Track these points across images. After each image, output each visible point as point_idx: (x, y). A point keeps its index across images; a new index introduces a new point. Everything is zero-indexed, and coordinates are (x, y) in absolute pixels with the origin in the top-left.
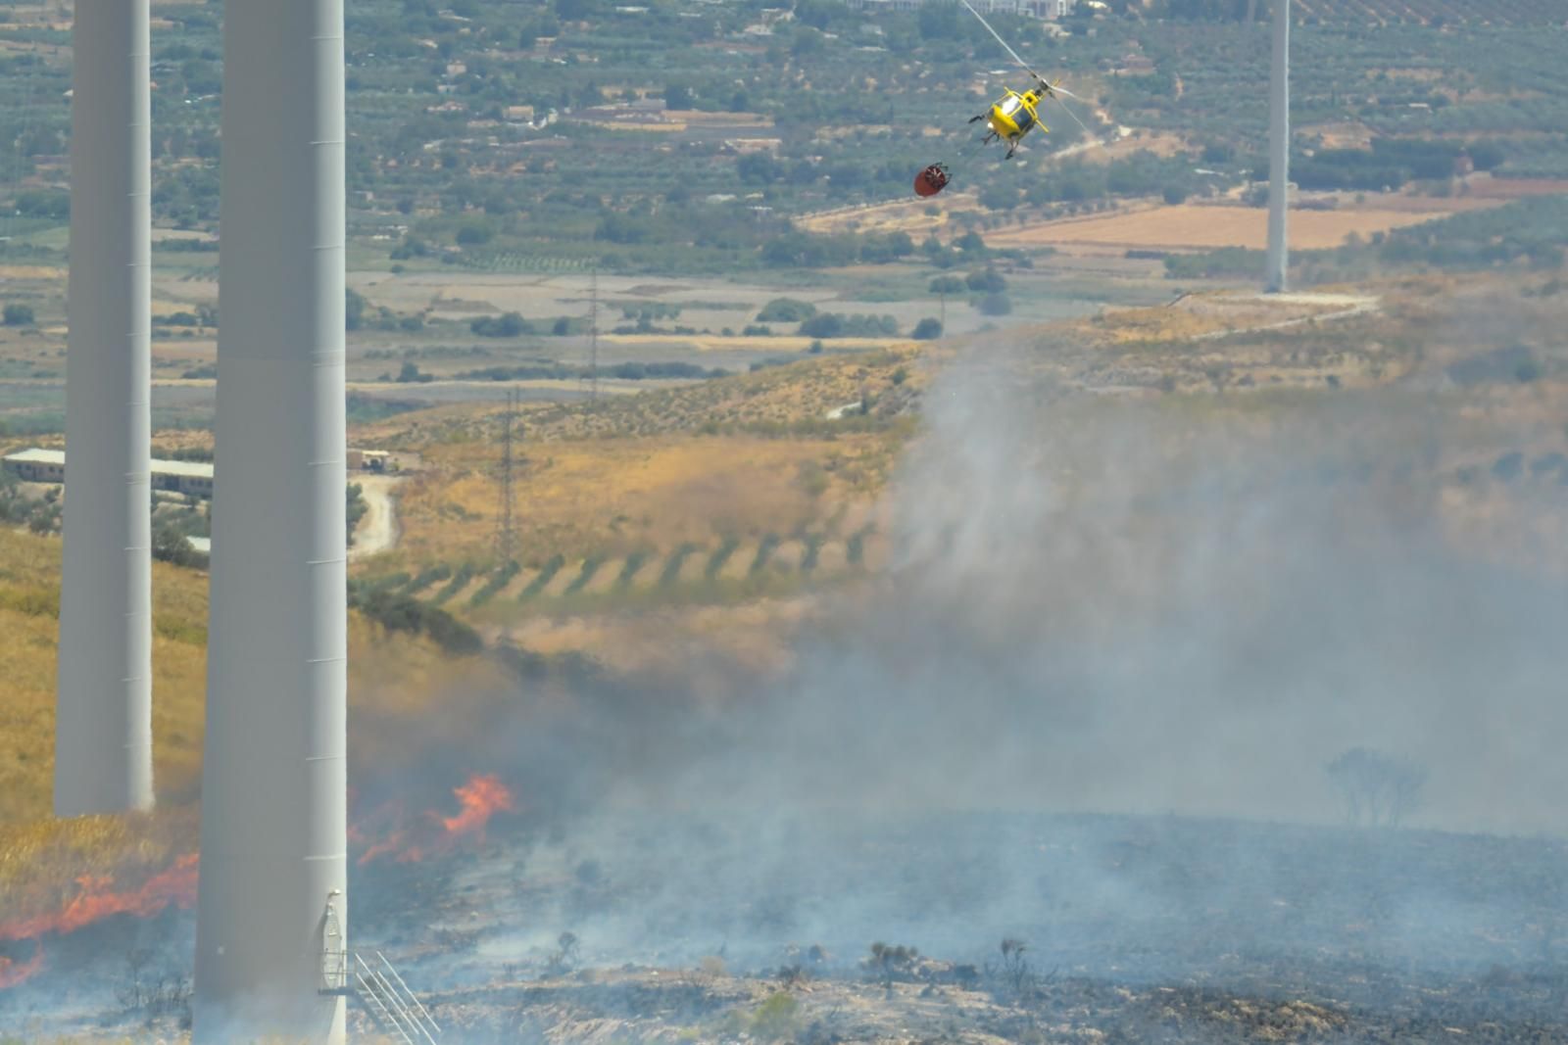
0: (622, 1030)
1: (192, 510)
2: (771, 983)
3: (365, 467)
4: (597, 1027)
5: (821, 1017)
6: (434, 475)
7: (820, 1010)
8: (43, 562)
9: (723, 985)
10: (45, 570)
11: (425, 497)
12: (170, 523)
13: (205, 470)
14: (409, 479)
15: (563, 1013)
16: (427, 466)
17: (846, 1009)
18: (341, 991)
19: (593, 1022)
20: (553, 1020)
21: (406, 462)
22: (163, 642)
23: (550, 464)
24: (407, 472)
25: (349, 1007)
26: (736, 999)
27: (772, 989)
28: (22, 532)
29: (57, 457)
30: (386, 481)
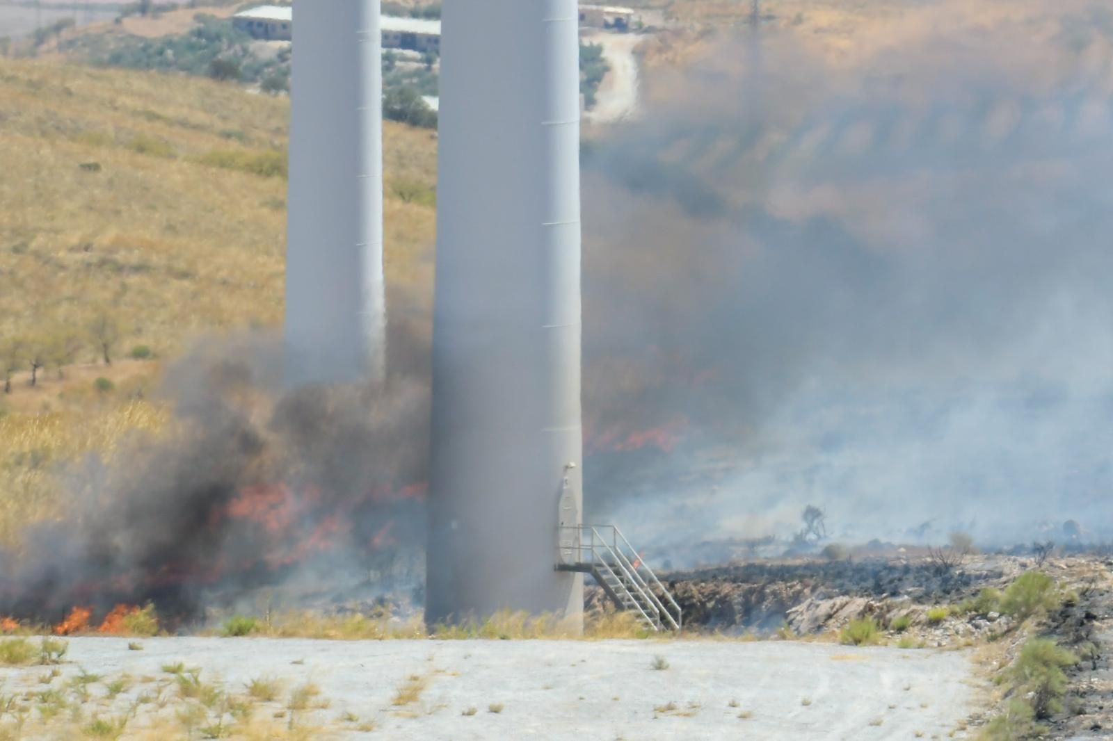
0: (869, 609)
1: (429, 69)
2: (1023, 560)
3: (607, 26)
4: (842, 606)
5: (1076, 596)
6: (678, 33)
7: (1075, 586)
8: (274, 123)
9: (973, 564)
10: (277, 131)
11: (670, 55)
12: (406, 81)
13: (432, 27)
14: (651, 37)
15: (807, 591)
16: (671, 24)
17: (1102, 585)
18: (579, 568)
19: (839, 600)
20: (797, 598)
21: (649, 19)
22: (398, 204)
23: (799, 20)
24: (650, 30)
25: (587, 583)
26: (986, 577)
27: (1024, 566)
28: (253, 91)
29: (283, 14)
30: (631, 39)
